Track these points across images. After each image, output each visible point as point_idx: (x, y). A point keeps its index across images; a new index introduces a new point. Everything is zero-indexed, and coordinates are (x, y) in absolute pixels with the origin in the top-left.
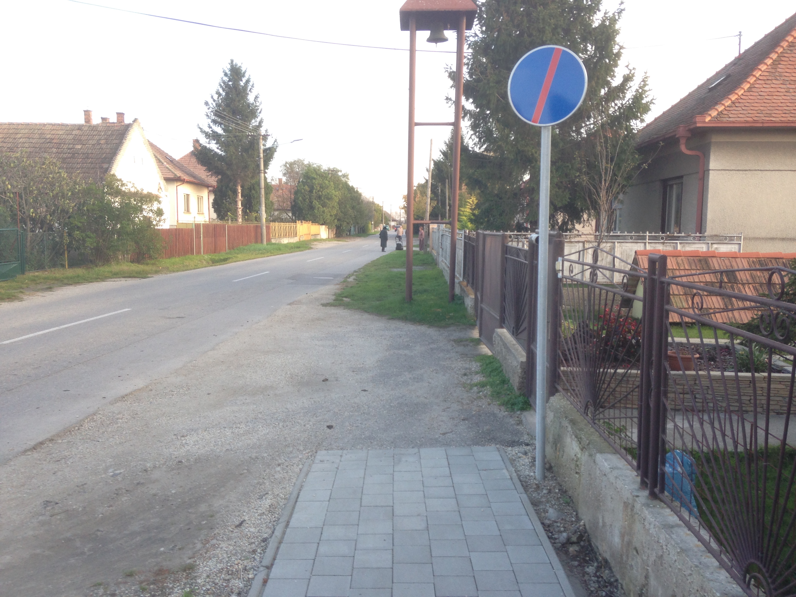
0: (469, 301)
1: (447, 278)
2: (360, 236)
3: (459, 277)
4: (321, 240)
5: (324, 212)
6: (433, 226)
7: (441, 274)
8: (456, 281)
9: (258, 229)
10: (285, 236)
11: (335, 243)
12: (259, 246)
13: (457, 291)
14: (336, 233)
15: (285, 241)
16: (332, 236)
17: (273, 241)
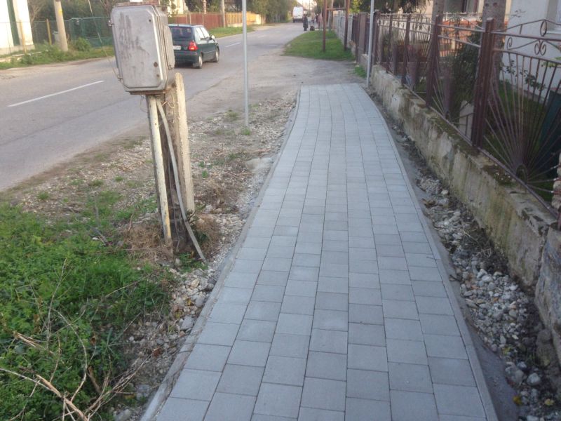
0: (353, 50)
1: (343, 42)
2: (282, 22)
3: (349, 39)
4: (257, 25)
5: (258, 4)
6: (336, 12)
7: (340, 42)
8: (348, 42)
9: (220, 18)
10: (235, 22)
11: (267, 27)
12: (222, 29)
13: (348, 46)
14: (266, 20)
15: (236, 26)
16: (264, 22)
17: (229, 26)
